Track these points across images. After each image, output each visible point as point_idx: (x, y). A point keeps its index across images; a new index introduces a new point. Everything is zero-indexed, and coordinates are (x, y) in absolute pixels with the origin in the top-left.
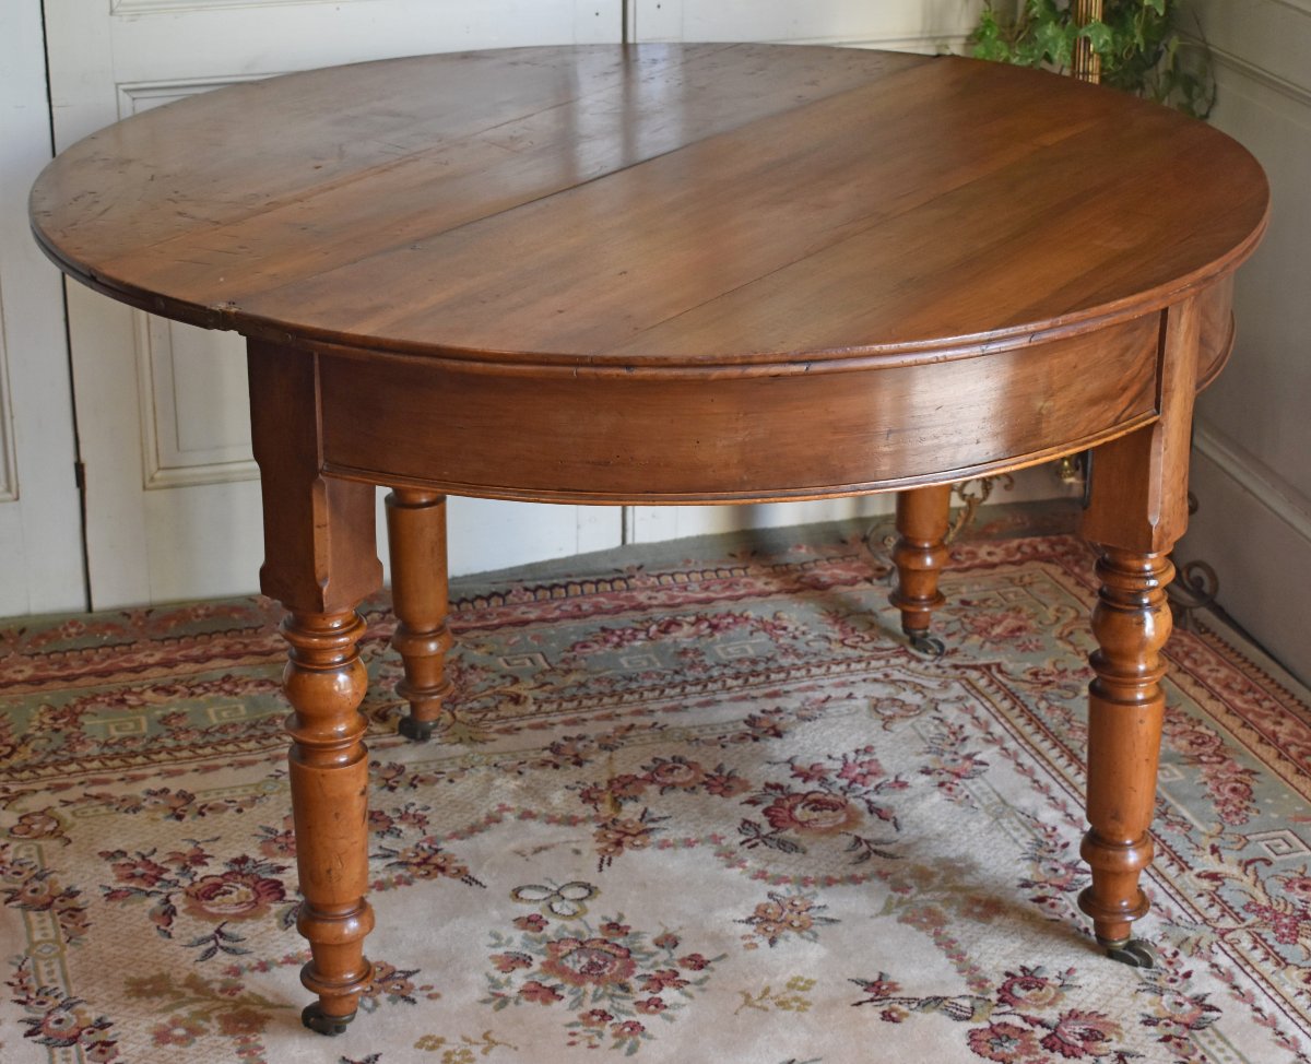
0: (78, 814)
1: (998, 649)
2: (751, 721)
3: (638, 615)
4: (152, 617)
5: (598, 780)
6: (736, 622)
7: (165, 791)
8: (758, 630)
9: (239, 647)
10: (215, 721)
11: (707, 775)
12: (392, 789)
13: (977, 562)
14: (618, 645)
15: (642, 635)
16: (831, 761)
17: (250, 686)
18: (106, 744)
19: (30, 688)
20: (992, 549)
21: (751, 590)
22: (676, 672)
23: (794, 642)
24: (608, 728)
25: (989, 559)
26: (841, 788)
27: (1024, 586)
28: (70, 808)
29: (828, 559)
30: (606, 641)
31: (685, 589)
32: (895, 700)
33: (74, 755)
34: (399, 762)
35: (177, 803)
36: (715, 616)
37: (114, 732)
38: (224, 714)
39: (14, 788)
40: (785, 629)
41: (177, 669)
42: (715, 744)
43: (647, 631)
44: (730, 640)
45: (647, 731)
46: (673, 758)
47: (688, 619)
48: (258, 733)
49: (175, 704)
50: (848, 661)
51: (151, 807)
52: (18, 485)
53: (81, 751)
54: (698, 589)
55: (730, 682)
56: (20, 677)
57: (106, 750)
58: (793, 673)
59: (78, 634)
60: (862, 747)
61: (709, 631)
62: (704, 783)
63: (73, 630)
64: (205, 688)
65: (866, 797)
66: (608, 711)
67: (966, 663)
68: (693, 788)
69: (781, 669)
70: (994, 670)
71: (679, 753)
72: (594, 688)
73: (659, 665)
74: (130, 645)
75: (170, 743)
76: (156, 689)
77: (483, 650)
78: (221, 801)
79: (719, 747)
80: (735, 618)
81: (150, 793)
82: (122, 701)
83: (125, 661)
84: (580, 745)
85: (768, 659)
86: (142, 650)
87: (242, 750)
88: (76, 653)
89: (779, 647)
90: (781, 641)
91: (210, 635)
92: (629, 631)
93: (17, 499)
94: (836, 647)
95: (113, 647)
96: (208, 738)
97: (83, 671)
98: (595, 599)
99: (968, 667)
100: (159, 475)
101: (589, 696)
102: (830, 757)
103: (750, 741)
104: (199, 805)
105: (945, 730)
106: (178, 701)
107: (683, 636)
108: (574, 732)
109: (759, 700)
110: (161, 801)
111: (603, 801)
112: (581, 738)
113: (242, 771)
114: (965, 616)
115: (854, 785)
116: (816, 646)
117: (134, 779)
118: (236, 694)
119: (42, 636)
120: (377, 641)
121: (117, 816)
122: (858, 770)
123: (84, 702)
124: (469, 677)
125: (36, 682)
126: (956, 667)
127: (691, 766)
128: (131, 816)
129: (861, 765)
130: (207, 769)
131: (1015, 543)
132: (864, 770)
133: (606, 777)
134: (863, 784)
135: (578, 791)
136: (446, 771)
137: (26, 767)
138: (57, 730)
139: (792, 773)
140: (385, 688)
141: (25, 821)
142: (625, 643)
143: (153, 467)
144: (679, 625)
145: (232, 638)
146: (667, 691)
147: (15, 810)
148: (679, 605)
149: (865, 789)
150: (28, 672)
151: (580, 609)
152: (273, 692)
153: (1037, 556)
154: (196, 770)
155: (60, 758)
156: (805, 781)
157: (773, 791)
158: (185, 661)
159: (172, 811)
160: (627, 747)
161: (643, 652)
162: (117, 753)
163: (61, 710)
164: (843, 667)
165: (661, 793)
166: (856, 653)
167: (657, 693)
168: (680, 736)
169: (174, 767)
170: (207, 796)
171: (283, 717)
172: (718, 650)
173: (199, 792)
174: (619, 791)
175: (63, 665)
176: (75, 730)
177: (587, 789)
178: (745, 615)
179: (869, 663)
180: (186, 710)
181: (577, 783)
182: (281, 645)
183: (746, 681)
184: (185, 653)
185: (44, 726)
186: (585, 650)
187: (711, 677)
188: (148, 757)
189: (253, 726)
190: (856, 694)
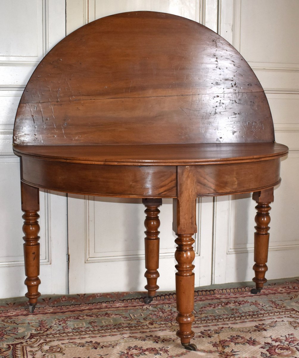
0: (66, 346)
2: (256, 326)
3: (218, 301)
4: (86, 296)
5: (216, 341)
7: (91, 342)
8: (252, 304)
9: (109, 306)
10: (104, 324)
11: (247, 340)
12: (157, 342)
14: (214, 308)
15: (220, 305)
16: (282, 337)
17: (113, 315)
19: (52, 314)
21: (247, 295)
22: (232, 314)
23: (263, 307)
24: (216, 328)
26: (287, 344)
28: (64, 345)
30: (211, 307)
31: (229, 295)
32: (295, 322)
33: (65, 332)
34: (158, 335)
35: (95, 345)
36: (240, 301)
37: (76, 326)
38: (107, 322)
39: (48, 340)
40: (259, 304)
41: (93, 311)
42: (248, 332)
43: (222, 304)
44: (245, 307)
45: (227, 329)
46: (237, 335)
47: (232, 302)
48: (117, 327)
49: (93, 319)
50: (279, 312)
51: (87, 346)
52: (51, 260)
53: (66, 330)
54: (233, 294)
55: (247, 317)
56: (49, 312)
57: (74, 330)
58: (265, 315)
59: (65, 301)
60: (290, 334)
61: (238, 305)
62: (247, 342)
63: (64, 299)
64: (101, 316)
65: (295, 346)
66: (215, 324)
68: (244, 344)
69: (261, 314)
71: (238, 334)
72: (210, 318)
73: (227, 312)
74: (79, 305)
75: (92, 329)
76: (87, 316)
78: (108, 345)
79: (249, 333)
80: (245, 302)
81: (87, 342)
82: (78, 318)
83: (78, 308)
84: (209, 332)
85: (257, 312)
86: (83, 306)
87: (113, 331)
88: (65, 306)
89: (259, 308)
90: (259, 307)
91: (101, 303)
92: (217, 304)
93: (51, 264)
94: (275, 309)
95: (75, 305)
96: (102, 328)
97: (67, 310)
98: (206, 297)
100: (89, 259)
101: (209, 320)
102: (281, 336)
103: (258, 332)
104: (101, 346)
107: (232, 306)
108: (207, 329)
109: (257, 321)
110: (90, 344)
111: (219, 347)
112: (209, 330)
113: (113, 337)
115: (290, 343)
116: (269, 308)
117: (82, 338)
118: (110, 317)
119: (55, 301)
121: (78, 348)
122: (291, 340)
123: (67, 318)
124: (174, 314)
125: (54, 313)
127: (242, 338)
128: (82, 348)
129: (291, 338)
130: (103, 336)
132: (292, 340)
133: (218, 340)
134: (293, 343)
135: (212, 344)
136: (172, 338)
137: (51, 334)
138: (60, 325)
139: (272, 340)
140: (151, 317)
141: (51, 348)
142: (216, 307)
143: (88, 257)
144: (230, 303)
145: (107, 304)
146: (231, 319)
147: (48, 345)
148: (229, 298)
149: (294, 345)
150: (52, 310)
151: (201, 299)
152: (120, 317)
154: (100, 336)
155: (60, 332)
156: (276, 342)
157: (268, 345)
158: (95, 309)
159: (93, 347)
160: (222, 333)
161: (222, 309)
162: (77, 331)
163: (61, 320)
164: (278, 314)
165: (235, 345)
166: (281, 310)
167: (228, 319)
168: (237, 330)
169: (93, 335)
170: (103, 343)
171: (124, 323)
172: (242, 309)
173: (101, 342)
174: (223, 344)
175: (61, 309)
176: (65, 325)
177: (214, 344)
178: (248, 301)
179: (285, 313)
180: (96, 321)
181: (211, 342)
182: (121, 306)
183: (252, 317)
184: (95, 307)
185: (56, 324)
186: (205, 308)
187: (242, 316)
188: (86, 332)
189: (115, 325)
190: (284, 320)
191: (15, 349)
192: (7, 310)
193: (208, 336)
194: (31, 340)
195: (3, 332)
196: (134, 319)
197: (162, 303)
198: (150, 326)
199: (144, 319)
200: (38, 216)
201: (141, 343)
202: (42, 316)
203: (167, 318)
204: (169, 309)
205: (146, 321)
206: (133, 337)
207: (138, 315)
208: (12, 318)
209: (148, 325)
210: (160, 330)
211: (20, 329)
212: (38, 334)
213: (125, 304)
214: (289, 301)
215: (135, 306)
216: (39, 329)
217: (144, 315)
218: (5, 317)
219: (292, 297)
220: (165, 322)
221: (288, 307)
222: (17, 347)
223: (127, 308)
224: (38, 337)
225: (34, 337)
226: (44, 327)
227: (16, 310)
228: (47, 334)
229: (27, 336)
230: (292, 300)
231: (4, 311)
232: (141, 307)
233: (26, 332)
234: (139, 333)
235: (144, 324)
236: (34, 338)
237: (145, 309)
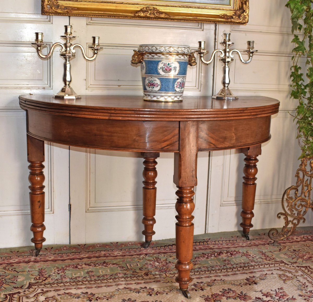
0: (62, 298)
1: (307, 262)
2: (247, 279)
3: (211, 250)
4: (86, 246)
5: (208, 295)
6: (237, 253)
7: (87, 293)
8: (243, 255)
9: (108, 254)
10: (101, 273)
11: (239, 295)
12: (151, 295)
13: (294, 240)
14: (207, 258)
15: (213, 256)
16: (272, 292)
17: (111, 265)
18: (71, 278)
19: (52, 262)
20: (297, 237)
21: (239, 246)
22: (224, 266)
23: (253, 259)
24: (209, 280)
25: (297, 240)
26: (277, 299)
27: (308, 247)
28: (60, 296)
29: (256, 239)
30: (204, 257)
31: (222, 245)
32: (284, 275)
33: (62, 281)
34: (152, 287)
35: (90, 296)
36: (231, 251)
37: (74, 275)
38: (104, 272)
39: (45, 290)
40: (250, 255)
41: (92, 259)
42: (239, 286)
43: (214, 254)
44: (236, 258)
45: (219, 281)
46: (228, 289)
47: (224, 252)
48: (113, 277)
49: (91, 268)
50: (269, 264)
51: (82, 297)
52: (54, 209)
53: (64, 280)
54: (225, 245)
55: (239, 269)
56: (50, 259)
57: (71, 280)
58: (255, 267)
59: (66, 249)
60: (280, 288)
61: (230, 255)
62: (238, 297)
63: (65, 248)
64: (99, 265)
66: (208, 275)
67: (300, 266)
68: (235, 298)
70: (308, 268)
71: (230, 288)
72: (203, 269)
73: (219, 264)
74: (79, 252)
75: (89, 279)
76: (86, 264)
77: (172, 258)
78: (103, 296)
79: (240, 286)
80: (237, 252)
81: (82, 293)
82: (77, 267)
83: (78, 256)
84: (202, 285)
85: (248, 263)
86: (83, 254)
87: (109, 282)
88: (66, 254)
89: (250, 260)
90: (250, 258)
91: (101, 251)
92: (210, 254)
93: (53, 213)
94: (265, 260)
95: (75, 253)
96: (99, 278)
97: (67, 258)
98: (199, 246)
99: (301, 267)
100: (90, 209)
101: (202, 271)
102: (272, 290)
103: (249, 285)
104: (96, 297)
105: (301, 284)
106: (92, 268)
107: (224, 256)
108: (200, 281)
109: (248, 274)
110: (85, 295)
111: (211, 301)
112: (202, 283)
113: (108, 288)
114: (296, 254)
115: (280, 299)
116: (260, 260)
117: (78, 288)
118: (107, 267)
119: (57, 249)
120: (144, 254)
121: (73, 299)
122: (280, 294)
123: (66, 267)
124: (169, 265)
125: (55, 261)
126: (298, 267)
127: (234, 292)
128: (77, 300)
129: (281, 293)
130: (99, 287)
131: (302, 236)
132: (282, 294)
133: (211, 294)
134: (283, 298)
135: (204, 298)
136: (166, 291)
137: (49, 284)
138: (59, 274)
139: (262, 295)
140: (147, 267)
141: (47, 299)
142: (209, 257)
143: (89, 207)
144: (223, 253)
145: (106, 252)
146: (223, 270)
147: (44, 296)
148: (221, 248)
149: (284, 300)
150: (52, 258)
151: (196, 249)
152: (117, 266)
153: (308, 239)
154: (96, 287)
155: (58, 282)
156: (266, 297)
157: (258, 300)
158: (94, 257)
159: (88, 299)
160: (215, 286)
161: (214, 260)
162: (74, 281)
163: (60, 268)
164: (268, 266)
165: (227, 299)
166: (270, 262)
167: (220, 271)
168: (229, 283)
169: (89, 286)
170: (98, 295)
171: (120, 273)
172: (234, 261)
173: (96, 294)
174: (215, 298)
175: (62, 257)
176: (63, 274)
177: (206, 298)
178: (239, 251)
179: (275, 265)
180: (93, 270)
181: (203, 296)
182: (119, 255)
183: (243, 268)
184: (93, 255)
185: (55, 273)
186: (199, 259)
187: (234, 267)
188: (83, 283)
189: (112, 275)
190: (274, 273)
191: (12, 299)
192: (10, 257)
193: (200, 289)
194: (29, 290)
195: (3, 281)
196: (130, 269)
197: (158, 252)
198: (145, 277)
199: (140, 269)
200: (43, 167)
201: (135, 296)
202: (42, 263)
203: (161, 268)
204: (164, 259)
205: (141, 271)
206: (128, 289)
207: (134, 265)
208: (13, 266)
209: (143, 276)
210: (154, 282)
211: (20, 277)
212: (36, 283)
213: (123, 253)
214: (278, 252)
215: (132, 255)
216: (38, 278)
217: (140, 265)
218: (7, 264)
219: (281, 248)
220: (160, 273)
221: (278, 259)
222: (14, 297)
223: (125, 257)
224: (36, 287)
225: (31, 286)
226: (43, 276)
227: (19, 256)
228: (45, 284)
229: (26, 285)
230: (281, 251)
231: (7, 258)
232: (138, 256)
233: (25, 281)
234: (134, 284)
235: (140, 274)
236: (32, 288)
237: (141, 258)
